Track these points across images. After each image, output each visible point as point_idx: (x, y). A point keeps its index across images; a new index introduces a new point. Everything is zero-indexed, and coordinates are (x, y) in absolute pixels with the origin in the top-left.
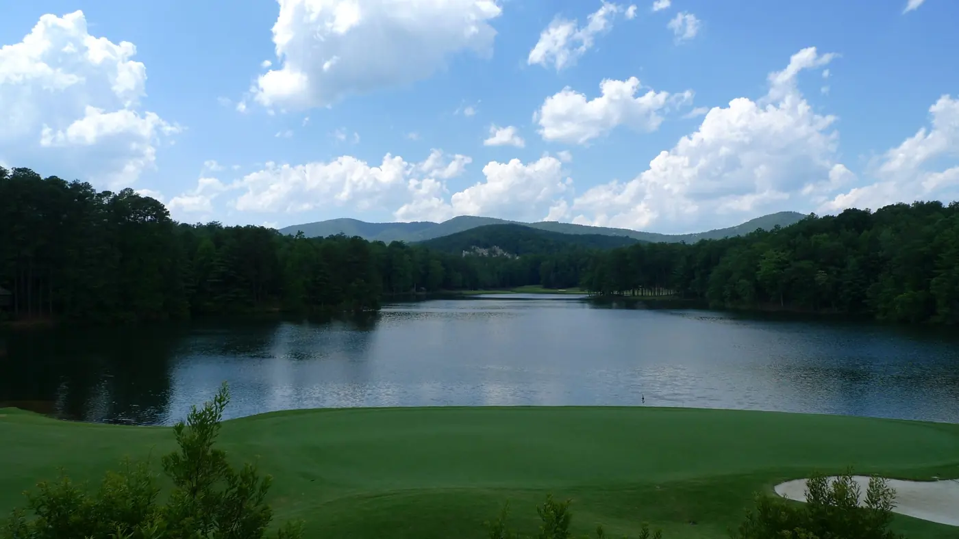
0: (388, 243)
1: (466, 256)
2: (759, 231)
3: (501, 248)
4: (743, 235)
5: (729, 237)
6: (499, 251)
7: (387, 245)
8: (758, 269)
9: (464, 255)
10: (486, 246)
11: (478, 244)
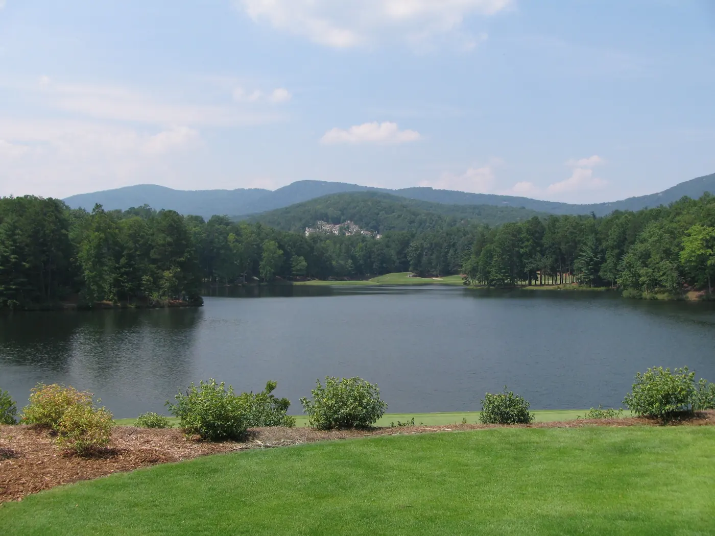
0: (207, 218)
1: (311, 235)
2: (685, 199)
3: (356, 223)
4: (666, 205)
5: (649, 208)
6: (354, 228)
7: (206, 221)
8: (683, 249)
9: (307, 233)
10: (336, 221)
11: (326, 218)
